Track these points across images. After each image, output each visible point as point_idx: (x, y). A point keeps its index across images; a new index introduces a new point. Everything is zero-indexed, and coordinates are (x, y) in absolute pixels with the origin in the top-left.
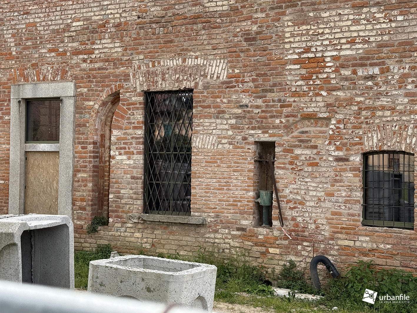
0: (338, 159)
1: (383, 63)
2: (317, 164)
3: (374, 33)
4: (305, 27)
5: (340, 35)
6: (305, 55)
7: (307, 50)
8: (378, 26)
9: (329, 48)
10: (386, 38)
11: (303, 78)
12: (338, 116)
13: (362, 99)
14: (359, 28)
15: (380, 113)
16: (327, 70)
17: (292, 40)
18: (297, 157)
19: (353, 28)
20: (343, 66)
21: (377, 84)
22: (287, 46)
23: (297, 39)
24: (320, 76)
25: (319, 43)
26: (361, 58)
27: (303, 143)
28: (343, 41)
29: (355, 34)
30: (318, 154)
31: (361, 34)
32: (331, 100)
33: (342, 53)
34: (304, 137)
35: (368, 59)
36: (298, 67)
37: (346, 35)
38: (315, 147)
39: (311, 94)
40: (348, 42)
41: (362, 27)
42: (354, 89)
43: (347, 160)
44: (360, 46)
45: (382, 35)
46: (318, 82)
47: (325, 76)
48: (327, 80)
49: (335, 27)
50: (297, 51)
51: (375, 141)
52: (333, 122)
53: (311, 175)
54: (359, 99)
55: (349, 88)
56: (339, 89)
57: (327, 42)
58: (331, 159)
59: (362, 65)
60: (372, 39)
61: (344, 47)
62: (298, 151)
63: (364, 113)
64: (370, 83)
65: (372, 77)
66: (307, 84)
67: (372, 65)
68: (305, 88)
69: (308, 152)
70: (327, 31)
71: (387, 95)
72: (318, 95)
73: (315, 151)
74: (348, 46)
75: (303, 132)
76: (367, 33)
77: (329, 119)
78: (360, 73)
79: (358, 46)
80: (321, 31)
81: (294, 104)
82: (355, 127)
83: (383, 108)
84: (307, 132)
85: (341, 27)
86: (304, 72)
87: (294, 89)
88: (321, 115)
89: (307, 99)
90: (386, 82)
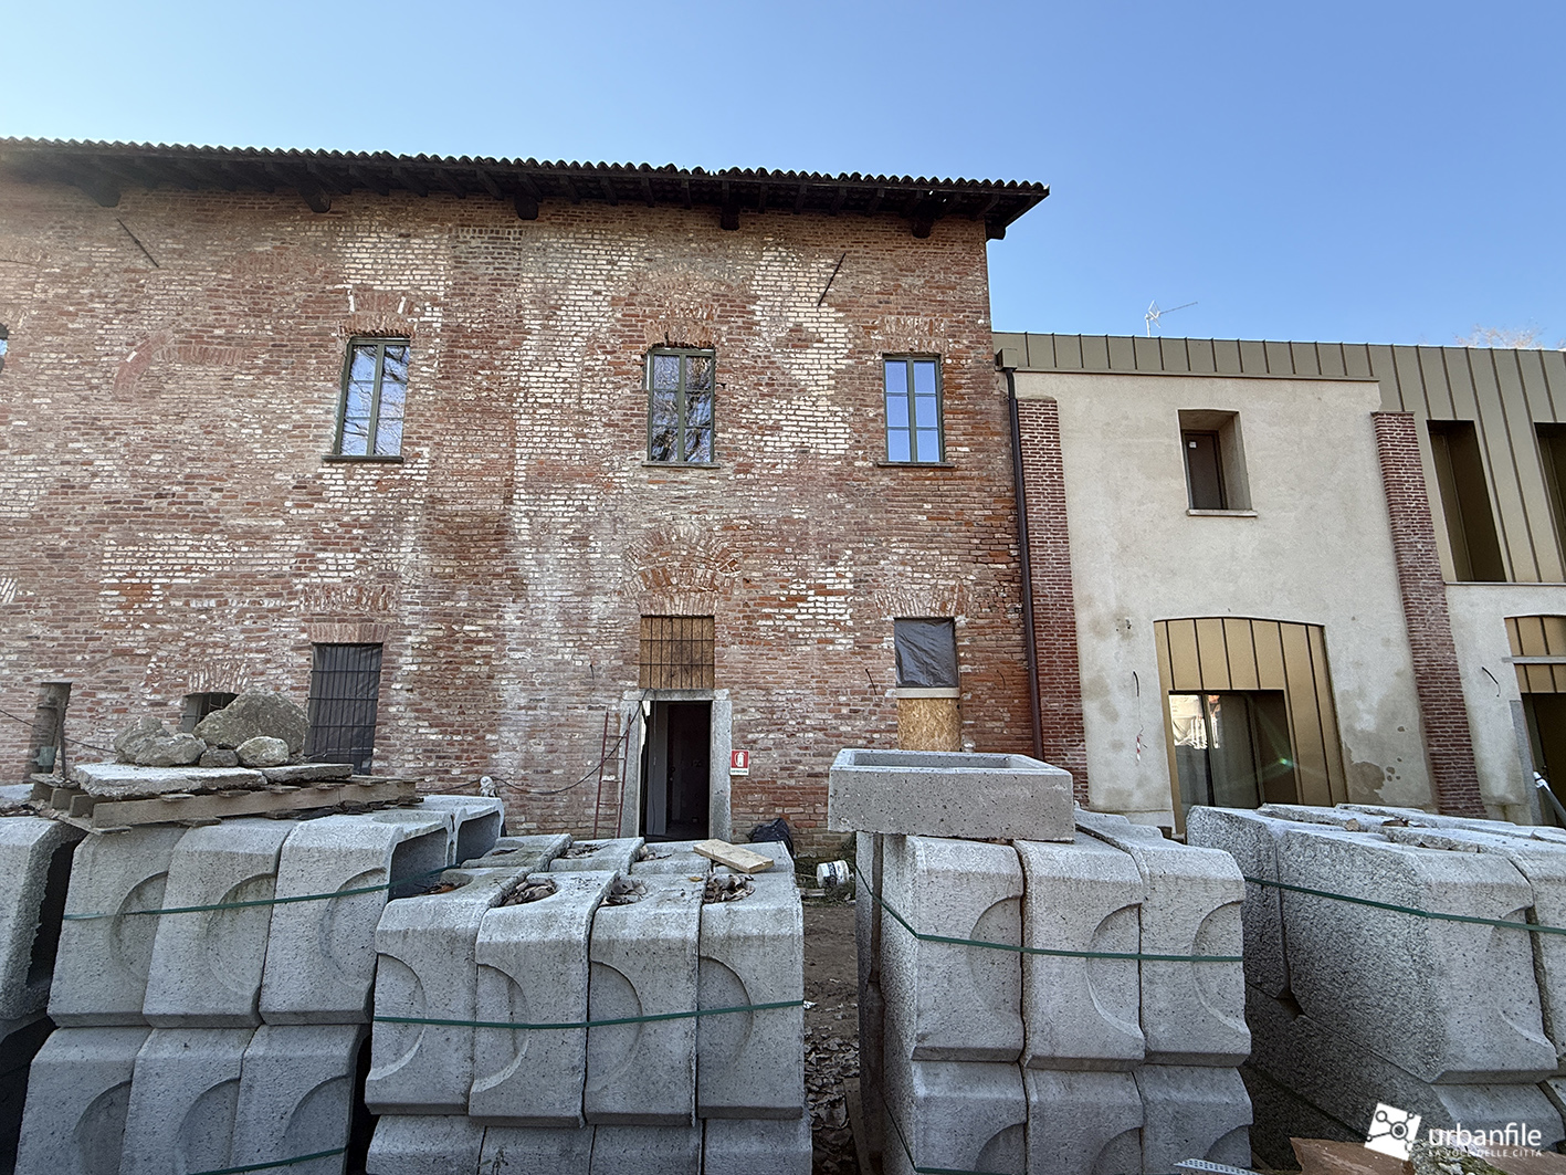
0: (154, 704)
1: (222, 595)
2: (125, 710)
3: (214, 562)
4: (131, 548)
5: (175, 561)
6: (128, 580)
7: (132, 574)
8: (220, 555)
9: (159, 574)
10: (227, 568)
11: (120, 607)
12: (160, 653)
13: (192, 634)
14: (198, 555)
15: (211, 651)
16: (154, 599)
17: (112, 561)
18: (99, 703)
19: (189, 555)
20: (173, 595)
21: (211, 618)
22: (105, 568)
23: (119, 561)
24: (143, 605)
25: (147, 568)
26: (196, 589)
27: (110, 685)
28: (179, 567)
29: (193, 562)
30: (129, 697)
31: (199, 562)
32: (154, 634)
33: (175, 581)
34: (113, 677)
35: (204, 589)
36: (117, 593)
37: (181, 561)
38: (127, 689)
39: (129, 625)
40: (182, 570)
41: (202, 555)
42: (184, 622)
43: (166, 705)
44: (197, 575)
45: (223, 565)
46: (141, 612)
47: (150, 605)
48: (153, 610)
49: (169, 551)
50: (117, 574)
51: (202, 682)
52: (154, 659)
53: (116, 724)
54: (187, 634)
55: (177, 621)
56: (165, 622)
57: (158, 568)
58: (144, 703)
59: (196, 596)
60: (211, 568)
61: (177, 574)
62: (102, 695)
63: (192, 650)
64: (203, 617)
65: (207, 610)
66: (125, 614)
67: (207, 596)
68: (122, 619)
69: (116, 696)
70: (159, 555)
71: (221, 631)
72: (138, 627)
73: (125, 694)
74: (183, 574)
75: (112, 672)
76: (206, 562)
77: (149, 656)
78: (193, 605)
79: (194, 575)
80: (151, 554)
81: (104, 637)
82: (180, 666)
83: (215, 645)
84: (118, 671)
85: (176, 552)
86: (123, 599)
87: (107, 619)
88: (138, 652)
89: (123, 632)
90: (223, 617)
